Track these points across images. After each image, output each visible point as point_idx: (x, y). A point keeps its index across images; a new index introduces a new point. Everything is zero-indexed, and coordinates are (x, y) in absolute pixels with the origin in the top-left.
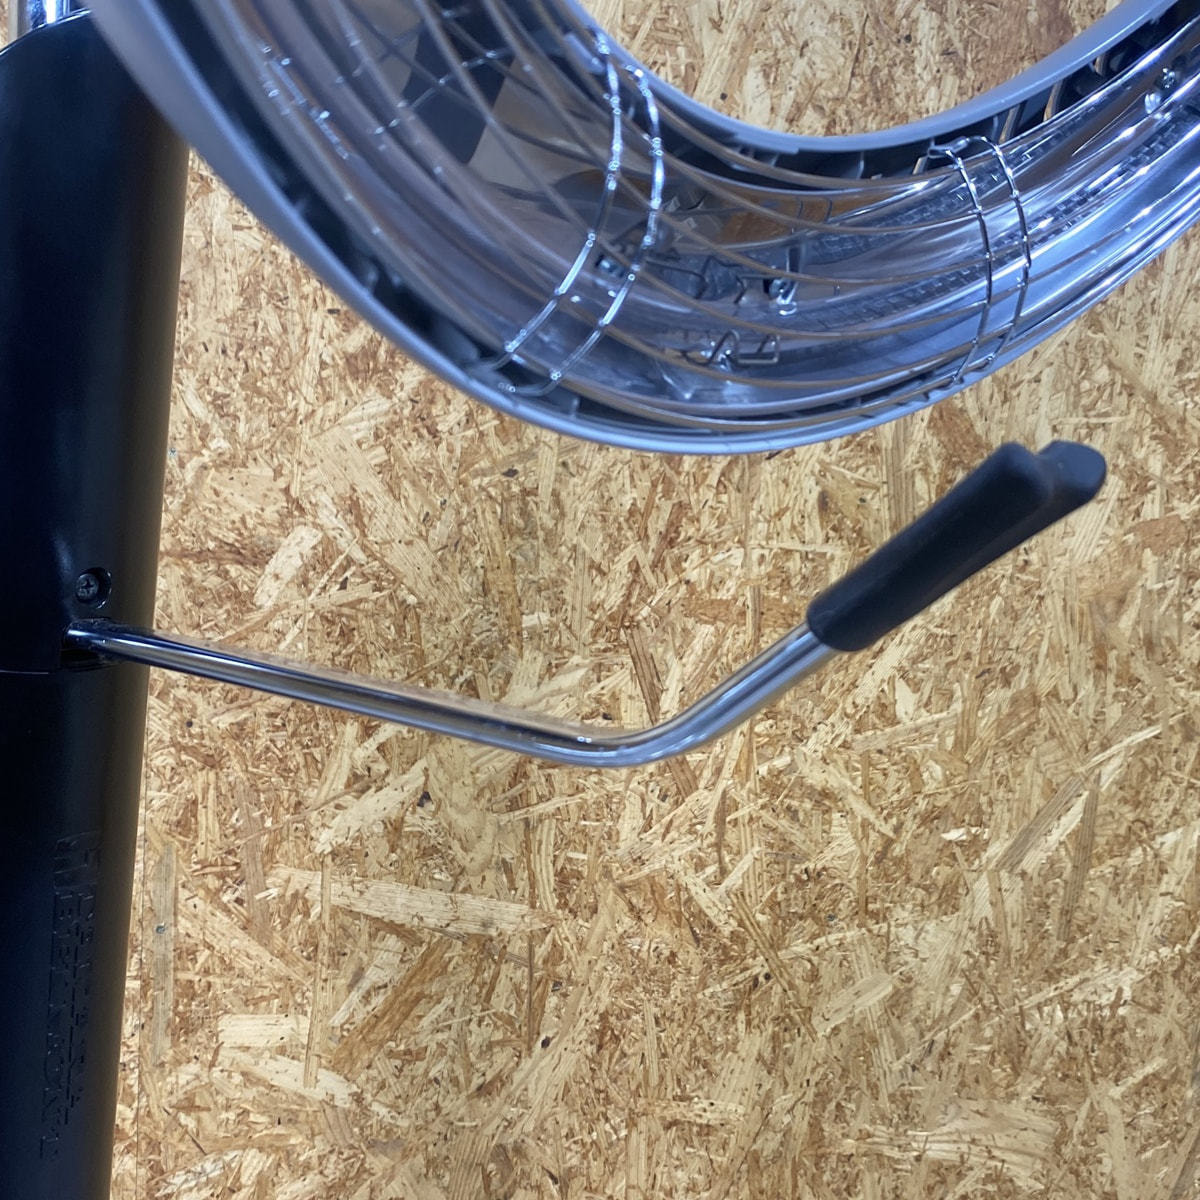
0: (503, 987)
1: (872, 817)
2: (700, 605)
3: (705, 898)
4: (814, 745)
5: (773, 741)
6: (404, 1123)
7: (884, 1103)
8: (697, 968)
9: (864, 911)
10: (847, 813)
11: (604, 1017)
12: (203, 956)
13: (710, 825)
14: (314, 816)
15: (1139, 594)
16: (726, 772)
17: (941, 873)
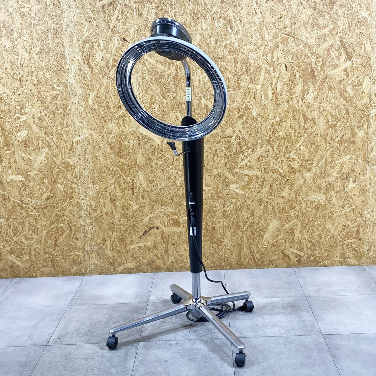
0: (259, 181)
1: (299, 161)
2: (277, 138)
3: (281, 171)
4: (292, 153)
5: (287, 153)
6: (249, 196)
7: (304, 194)
8: (280, 179)
9: (300, 172)
10: (296, 161)
11: (270, 184)
12: (228, 178)
13: (281, 163)
14: (238, 163)
15: (330, 133)
16: (282, 157)
17: (308, 167)
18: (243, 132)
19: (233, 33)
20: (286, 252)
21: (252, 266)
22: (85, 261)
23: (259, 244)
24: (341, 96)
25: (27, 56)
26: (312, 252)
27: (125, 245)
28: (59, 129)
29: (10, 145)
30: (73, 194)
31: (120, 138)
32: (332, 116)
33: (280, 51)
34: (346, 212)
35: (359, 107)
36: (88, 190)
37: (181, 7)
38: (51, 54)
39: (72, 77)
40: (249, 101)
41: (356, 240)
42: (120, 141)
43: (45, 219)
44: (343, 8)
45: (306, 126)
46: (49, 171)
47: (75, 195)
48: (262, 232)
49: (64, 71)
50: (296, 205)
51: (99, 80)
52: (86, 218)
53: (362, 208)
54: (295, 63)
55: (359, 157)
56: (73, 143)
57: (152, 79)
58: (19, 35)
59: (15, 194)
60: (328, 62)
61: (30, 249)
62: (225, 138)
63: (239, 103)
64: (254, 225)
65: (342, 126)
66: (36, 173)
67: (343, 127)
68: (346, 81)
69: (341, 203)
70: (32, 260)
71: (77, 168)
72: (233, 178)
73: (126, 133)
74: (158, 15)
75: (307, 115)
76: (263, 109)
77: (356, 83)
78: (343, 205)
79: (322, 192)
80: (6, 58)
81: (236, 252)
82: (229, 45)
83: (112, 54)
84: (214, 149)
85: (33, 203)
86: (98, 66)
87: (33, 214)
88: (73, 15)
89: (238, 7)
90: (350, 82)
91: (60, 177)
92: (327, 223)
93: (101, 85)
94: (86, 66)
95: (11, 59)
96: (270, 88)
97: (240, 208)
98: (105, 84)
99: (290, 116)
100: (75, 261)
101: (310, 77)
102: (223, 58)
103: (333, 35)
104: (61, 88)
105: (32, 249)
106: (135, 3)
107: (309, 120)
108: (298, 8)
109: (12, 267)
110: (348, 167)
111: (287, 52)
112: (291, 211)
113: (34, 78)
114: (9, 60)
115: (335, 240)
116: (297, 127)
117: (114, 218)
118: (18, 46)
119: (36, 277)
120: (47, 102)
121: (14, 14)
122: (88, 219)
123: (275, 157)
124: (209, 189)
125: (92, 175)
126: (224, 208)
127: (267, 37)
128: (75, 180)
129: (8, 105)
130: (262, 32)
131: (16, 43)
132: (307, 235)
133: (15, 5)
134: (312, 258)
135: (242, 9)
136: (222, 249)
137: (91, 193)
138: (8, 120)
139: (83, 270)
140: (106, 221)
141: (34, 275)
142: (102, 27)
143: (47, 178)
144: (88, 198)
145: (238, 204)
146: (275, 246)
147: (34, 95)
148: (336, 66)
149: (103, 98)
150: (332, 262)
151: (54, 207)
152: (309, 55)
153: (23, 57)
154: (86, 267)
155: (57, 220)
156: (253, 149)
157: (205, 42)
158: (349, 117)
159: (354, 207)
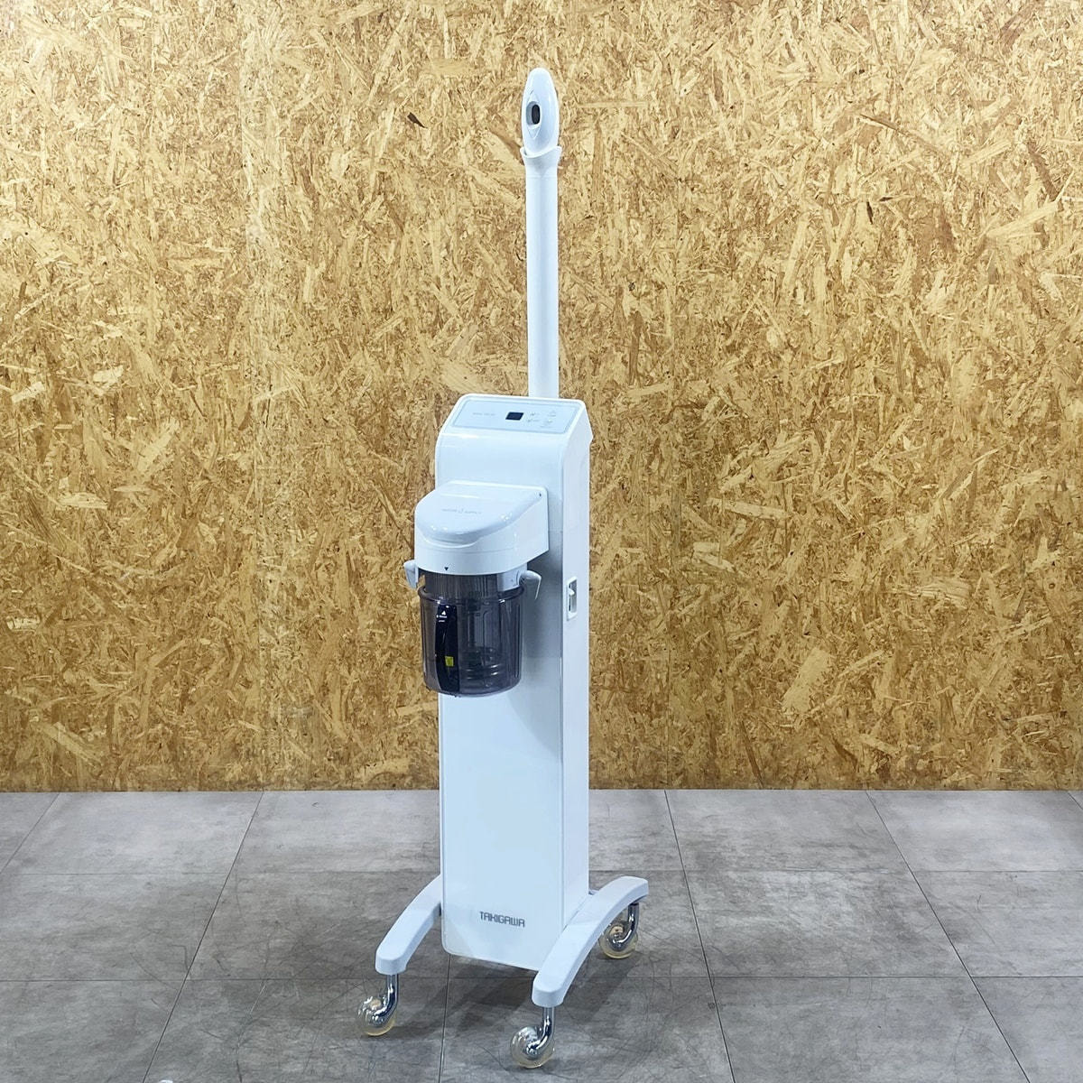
0: (777, 535)
1: (897, 481)
2: (835, 414)
3: (842, 508)
4: (876, 458)
5: (862, 456)
6: (748, 577)
7: (906, 576)
8: (840, 530)
9: (896, 512)
10: (889, 480)
11: (810, 546)
12: (688, 524)
13: (842, 485)
14: (719, 483)
15: (987, 405)
16: (848, 465)
17: (922, 500)
18: (737, 393)
19: (724, 110)
20: (847, 744)
21: (747, 779)
22: (265, 748)
23: (771, 716)
24: (1024, 299)
25: (132, 155)
26: (923, 746)
27: (385, 707)
28: (214, 365)
29: (69, 406)
30: (244, 552)
31: (386, 397)
32: (996, 356)
33: (853, 164)
34: (1026, 634)
35: (1073, 335)
36: (285, 544)
37: (579, 34)
38: (202, 153)
39: (259, 221)
40: (760, 306)
41: (1050, 717)
42: (385, 407)
43: (159, 621)
44: (1039, 50)
45: (919, 383)
46: (177, 485)
47: (249, 559)
48: (779, 683)
49: (236, 202)
50: (881, 608)
51: (335, 231)
52: (275, 625)
53: (1071, 623)
54: (897, 200)
55: (1069, 476)
56: (250, 407)
57: (485, 235)
58: (112, 95)
59: (77, 548)
60: (991, 202)
61: (112, 707)
62: (687, 407)
63: (730, 308)
64: (759, 661)
65: (1024, 385)
66: (140, 490)
67: (1027, 387)
68: (1040, 257)
69: (1013, 607)
70: (114, 741)
71: (260, 479)
72: (703, 524)
73: (403, 384)
74: (513, 53)
75: (924, 349)
76: (799, 328)
77: (1069, 265)
78: (1018, 614)
79: (958, 573)
80: (73, 160)
81: (703, 739)
82: (708, 144)
83: (377, 160)
84: (652, 439)
85: (127, 575)
86: (335, 191)
87: (124, 606)
88: (270, 45)
89: (740, 36)
90: (1050, 261)
91: (208, 504)
92: (971, 664)
93: (339, 246)
94: (300, 191)
95: (87, 162)
96: (820, 270)
97: (720, 612)
98: (350, 243)
99: (875, 350)
100: (238, 748)
101: (936, 241)
102: (691, 181)
103: (1007, 125)
104: (226, 250)
105: (116, 708)
106: (448, 17)
107: (929, 366)
108: (911, 45)
109: (56, 758)
110: (1038, 505)
111: (874, 170)
112: (865, 626)
113: (150, 218)
114: (80, 163)
115: (990, 714)
116: (894, 381)
117: (355, 627)
118: (108, 126)
119: (124, 789)
120: (182, 289)
121: (102, 34)
122: (281, 628)
123: (826, 467)
124: (632, 554)
125: (301, 502)
126: (672, 608)
127: (818, 124)
128: (250, 512)
129: (71, 293)
130: (804, 111)
131: (103, 118)
132: (909, 697)
133: (106, 8)
134: (922, 765)
135: (751, 43)
136: (661, 728)
137: (294, 553)
138: (69, 337)
139: (261, 774)
140: (333, 635)
141: (117, 785)
142: (353, 80)
143: (170, 506)
144: (284, 568)
145: (715, 598)
146: (815, 725)
147: (146, 268)
148: (1013, 213)
149: (344, 282)
150: (980, 778)
151: (188, 589)
152: (937, 178)
153: (122, 159)
154: (267, 766)
155: (193, 626)
156: (765, 441)
157: (640, 134)
158: (1044, 360)
159: (1049, 620)
